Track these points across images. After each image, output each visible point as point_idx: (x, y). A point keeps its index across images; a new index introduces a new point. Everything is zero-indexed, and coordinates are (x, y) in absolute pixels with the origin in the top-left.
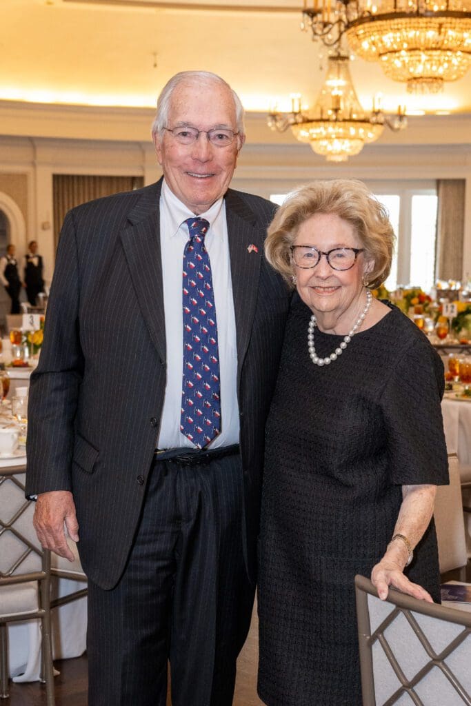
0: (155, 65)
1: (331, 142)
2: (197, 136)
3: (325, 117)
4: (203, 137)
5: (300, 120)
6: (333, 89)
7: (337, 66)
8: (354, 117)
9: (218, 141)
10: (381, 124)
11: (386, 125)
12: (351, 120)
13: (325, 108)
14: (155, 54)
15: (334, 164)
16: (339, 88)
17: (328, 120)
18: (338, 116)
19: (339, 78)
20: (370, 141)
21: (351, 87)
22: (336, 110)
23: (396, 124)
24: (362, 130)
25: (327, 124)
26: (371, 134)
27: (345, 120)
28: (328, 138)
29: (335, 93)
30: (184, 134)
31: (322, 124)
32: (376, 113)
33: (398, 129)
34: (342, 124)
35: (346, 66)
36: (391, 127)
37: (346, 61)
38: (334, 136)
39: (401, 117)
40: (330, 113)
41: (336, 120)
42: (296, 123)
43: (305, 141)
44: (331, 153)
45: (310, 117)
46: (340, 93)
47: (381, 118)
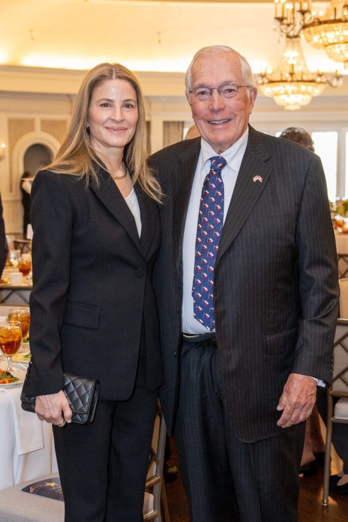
0: (159, 42)
1: (288, 97)
2: (211, 93)
3: (284, 79)
4: (215, 92)
5: (266, 81)
6: (289, 58)
7: (291, 43)
8: (305, 78)
9: (228, 94)
10: (324, 83)
11: (327, 84)
12: (302, 81)
13: (284, 73)
14: (159, 33)
15: (290, 111)
16: (294, 58)
17: (286, 81)
18: (294, 78)
19: (293, 51)
20: (315, 95)
21: (302, 57)
22: (292, 74)
23: (335, 82)
24: (310, 87)
25: (285, 84)
26: (317, 90)
27: (298, 81)
28: (286, 93)
29: (291, 62)
30: (203, 93)
31: (282, 84)
32: (320, 75)
33: (336, 87)
34: (296, 84)
35: (298, 42)
36: (331, 85)
37: (298, 39)
38: (290, 92)
39: (338, 77)
40: (287, 76)
41: (292, 81)
42: (263, 83)
43: (269, 96)
44: (288, 104)
45: (273, 79)
46: (295, 62)
47: (324, 79)
